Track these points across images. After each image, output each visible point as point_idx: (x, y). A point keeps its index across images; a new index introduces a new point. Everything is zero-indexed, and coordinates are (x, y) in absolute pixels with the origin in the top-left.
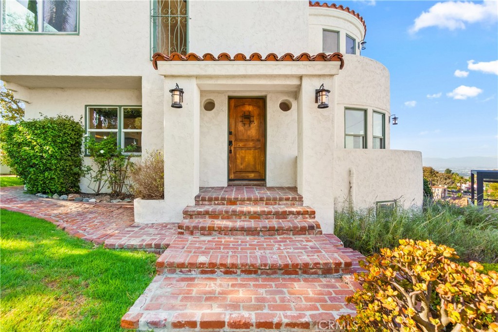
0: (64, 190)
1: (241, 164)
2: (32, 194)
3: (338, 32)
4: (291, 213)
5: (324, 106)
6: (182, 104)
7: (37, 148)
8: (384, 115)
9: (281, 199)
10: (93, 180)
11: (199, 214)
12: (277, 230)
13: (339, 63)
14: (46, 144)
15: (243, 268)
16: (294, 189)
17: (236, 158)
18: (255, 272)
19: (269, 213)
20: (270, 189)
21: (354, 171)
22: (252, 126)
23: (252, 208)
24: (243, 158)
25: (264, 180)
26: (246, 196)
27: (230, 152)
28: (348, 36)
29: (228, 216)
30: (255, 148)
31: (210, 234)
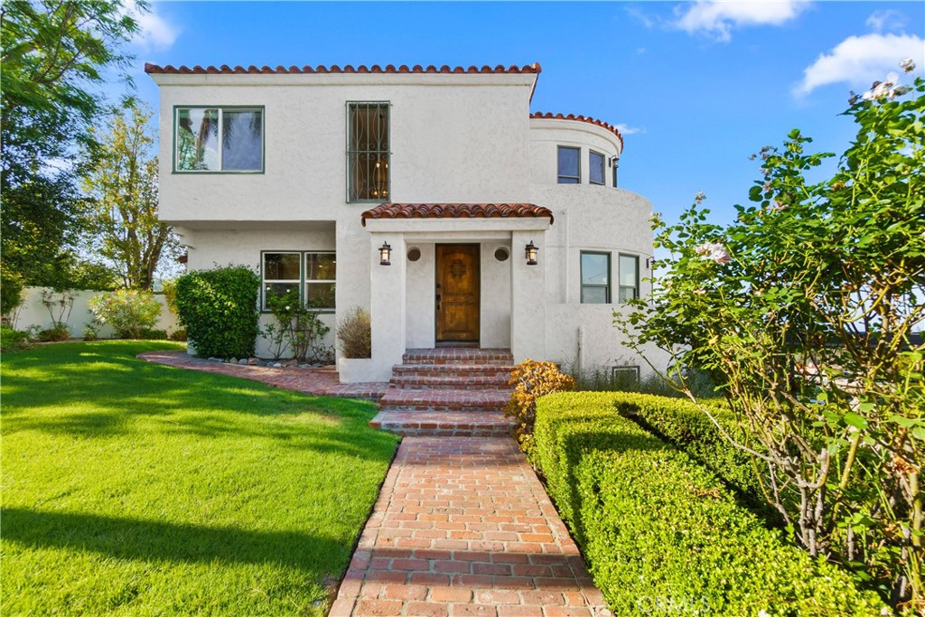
0: (243, 353)
1: (451, 322)
2: (204, 358)
3: (579, 149)
4: (499, 370)
5: (532, 263)
6: (390, 261)
7: (216, 305)
8: (637, 258)
9: (491, 358)
10: (274, 341)
11: (408, 371)
12: (484, 384)
13: (549, 218)
14: (228, 300)
15: (450, 406)
16: (508, 350)
17: (445, 315)
18: (460, 409)
19: (478, 370)
20: (484, 350)
21: (583, 330)
22: (463, 277)
23: (461, 367)
24: (453, 316)
25: (478, 341)
26: (455, 355)
27: (437, 307)
28: (592, 152)
29: (437, 373)
30: (467, 303)
31: (420, 388)
